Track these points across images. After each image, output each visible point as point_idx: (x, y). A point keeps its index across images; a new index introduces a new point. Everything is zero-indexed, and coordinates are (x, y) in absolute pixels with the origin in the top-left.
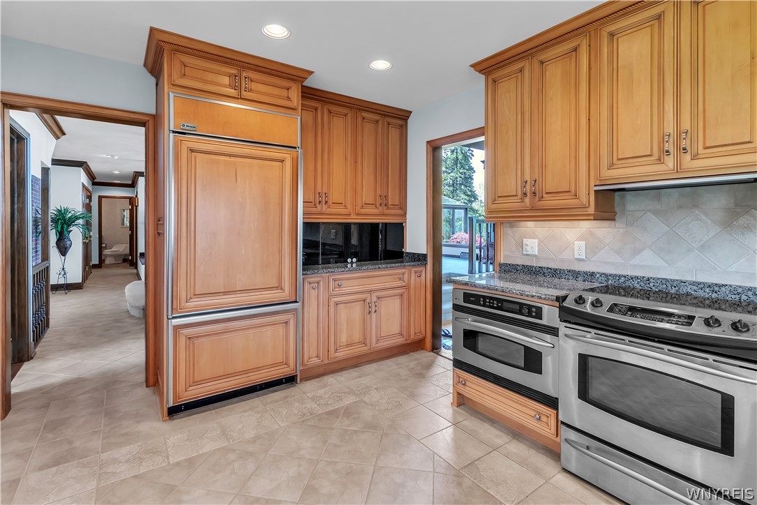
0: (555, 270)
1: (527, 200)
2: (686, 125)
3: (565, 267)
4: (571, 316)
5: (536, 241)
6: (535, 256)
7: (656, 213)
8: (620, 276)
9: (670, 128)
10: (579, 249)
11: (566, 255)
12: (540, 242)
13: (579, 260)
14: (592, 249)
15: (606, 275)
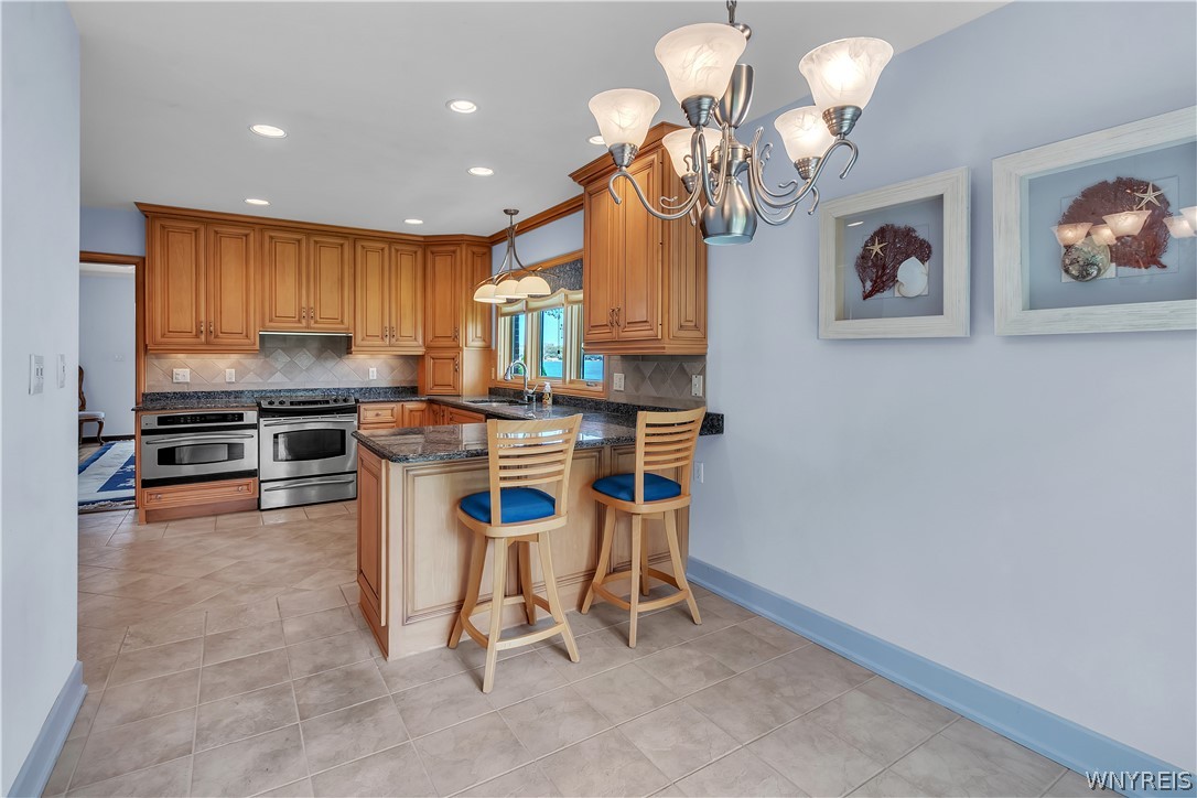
0: (209, 393)
1: (203, 337)
2: (312, 305)
3: (219, 389)
4: (263, 413)
5: (188, 370)
6: (187, 383)
7: (283, 349)
8: (262, 391)
9: (304, 305)
10: (230, 374)
11: (218, 380)
12: (192, 371)
13: (229, 383)
14: (240, 374)
15: (252, 391)
